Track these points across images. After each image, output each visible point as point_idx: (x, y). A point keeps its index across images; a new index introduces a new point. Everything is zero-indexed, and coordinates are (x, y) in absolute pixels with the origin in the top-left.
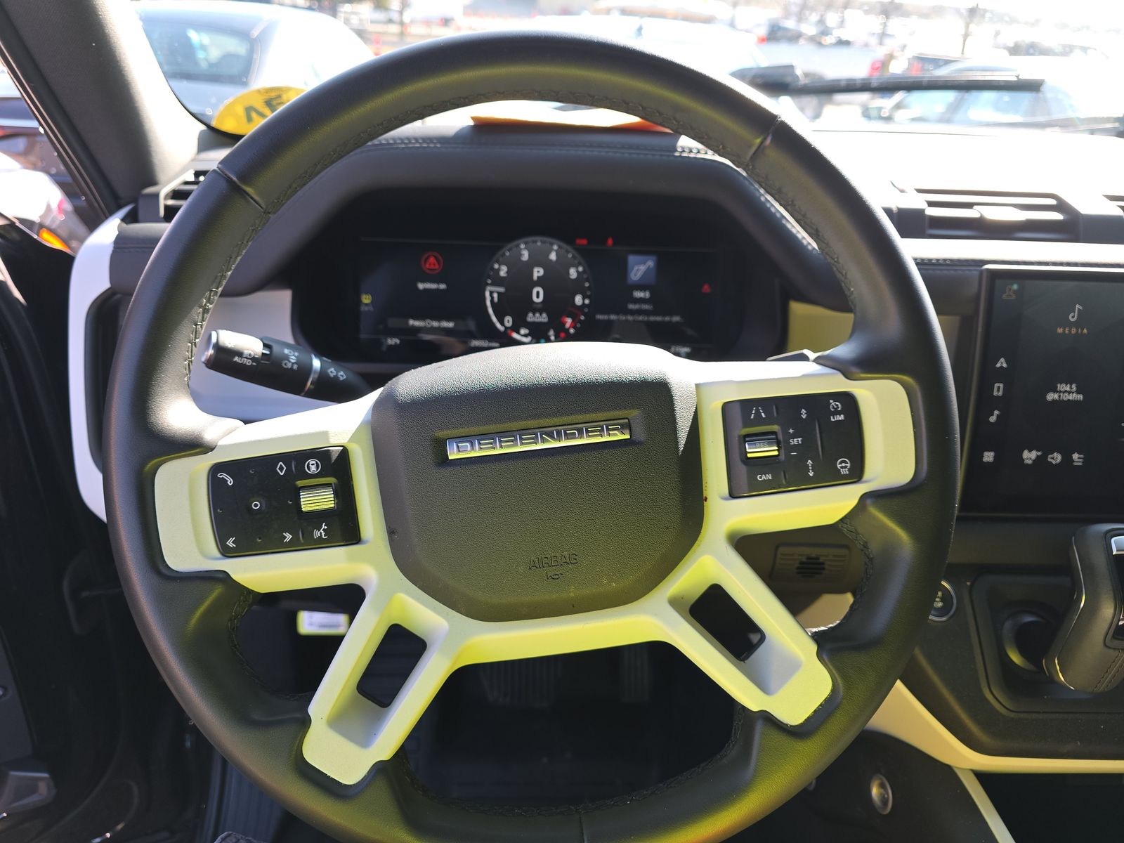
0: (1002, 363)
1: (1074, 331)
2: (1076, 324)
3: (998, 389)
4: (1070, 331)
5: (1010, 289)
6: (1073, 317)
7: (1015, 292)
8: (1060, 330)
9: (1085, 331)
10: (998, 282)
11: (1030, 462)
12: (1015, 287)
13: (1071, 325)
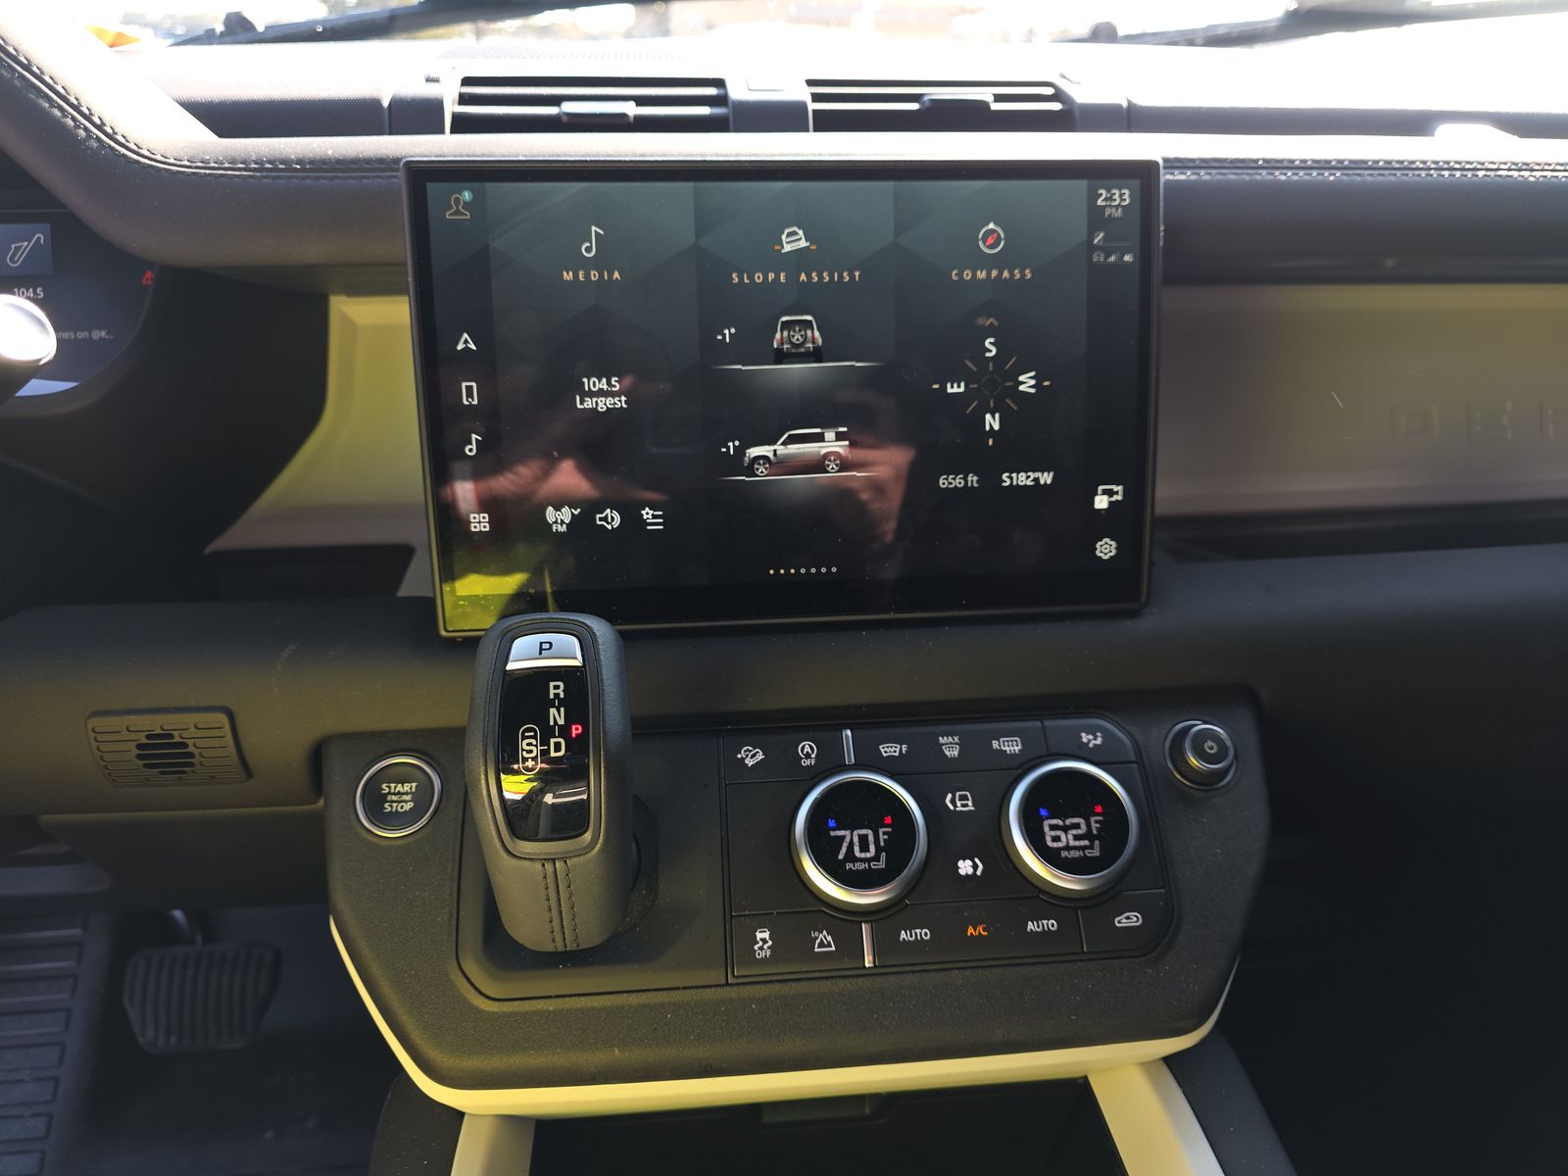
0: (465, 342)
1: (594, 275)
2: (598, 263)
3: (469, 393)
4: (587, 276)
5: (457, 201)
6: (589, 250)
7: (466, 205)
8: (568, 276)
9: (616, 275)
10: (432, 188)
11: (563, 529)
12: (467, 196)
13: (587, 265)
